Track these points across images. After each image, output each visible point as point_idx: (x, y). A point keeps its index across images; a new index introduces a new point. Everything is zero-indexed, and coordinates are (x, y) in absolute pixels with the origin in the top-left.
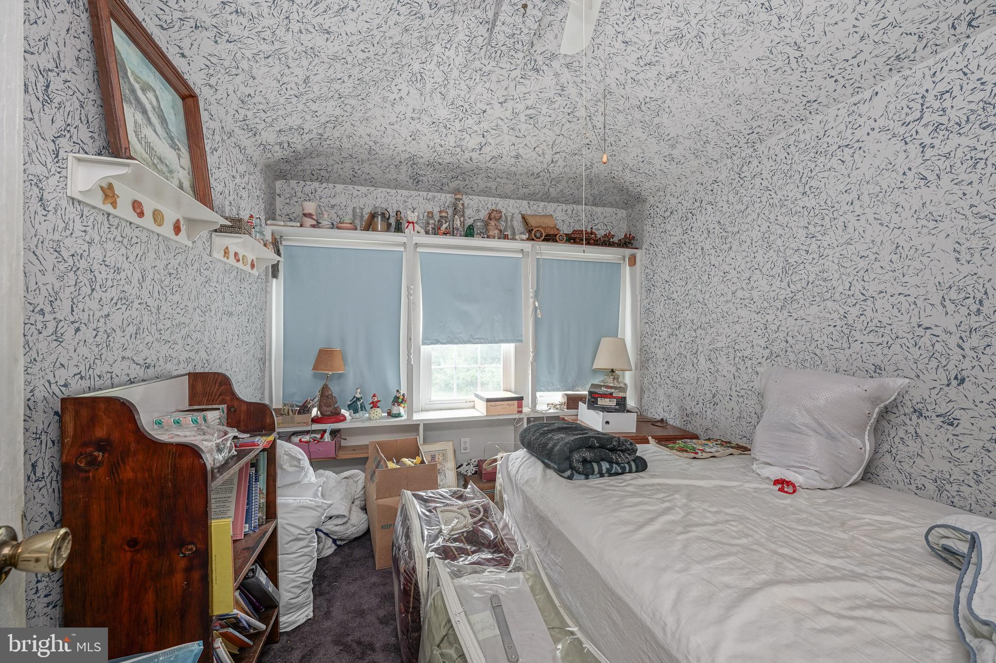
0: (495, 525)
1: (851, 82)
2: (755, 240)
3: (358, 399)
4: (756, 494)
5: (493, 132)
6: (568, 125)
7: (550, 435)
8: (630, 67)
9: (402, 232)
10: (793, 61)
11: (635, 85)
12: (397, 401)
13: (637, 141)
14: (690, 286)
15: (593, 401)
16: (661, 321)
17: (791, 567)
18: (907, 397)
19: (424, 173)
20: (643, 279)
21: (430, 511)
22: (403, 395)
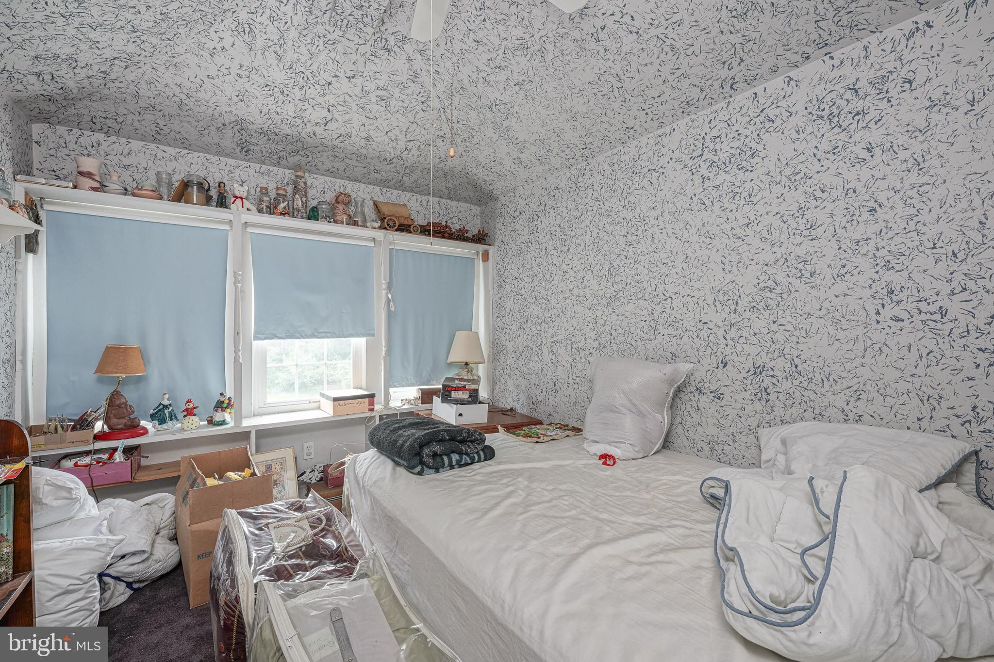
0: (339, 533)
1: (657, 117)
2: (588, 244)
3: (166, 407)
4: (584, 469)
5: (340, 108)
6: (421, 114)
7: (401, 432)
8: (482, 67)
9: (226, 207)
10: (616, 90)
11: (486, 85)
12: (220, 406)
13: (489, 141)
14: (535, 282)
15: (446, 394)
16: (511, 315)
17: (608, 529)
18: (692, 378)
19: (256, 141)
20: (495, 275)
21: (260, 529)
22: (229, 399)
